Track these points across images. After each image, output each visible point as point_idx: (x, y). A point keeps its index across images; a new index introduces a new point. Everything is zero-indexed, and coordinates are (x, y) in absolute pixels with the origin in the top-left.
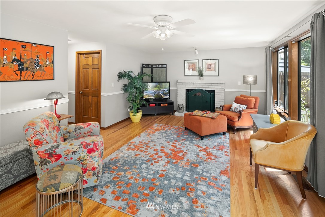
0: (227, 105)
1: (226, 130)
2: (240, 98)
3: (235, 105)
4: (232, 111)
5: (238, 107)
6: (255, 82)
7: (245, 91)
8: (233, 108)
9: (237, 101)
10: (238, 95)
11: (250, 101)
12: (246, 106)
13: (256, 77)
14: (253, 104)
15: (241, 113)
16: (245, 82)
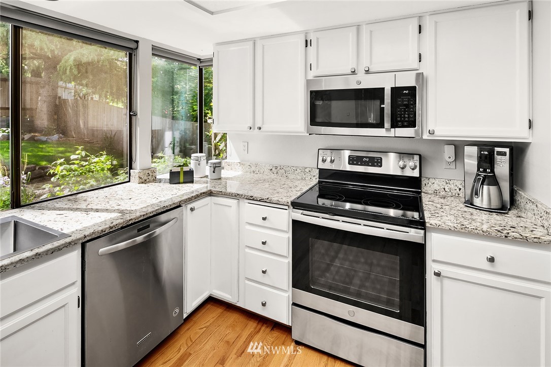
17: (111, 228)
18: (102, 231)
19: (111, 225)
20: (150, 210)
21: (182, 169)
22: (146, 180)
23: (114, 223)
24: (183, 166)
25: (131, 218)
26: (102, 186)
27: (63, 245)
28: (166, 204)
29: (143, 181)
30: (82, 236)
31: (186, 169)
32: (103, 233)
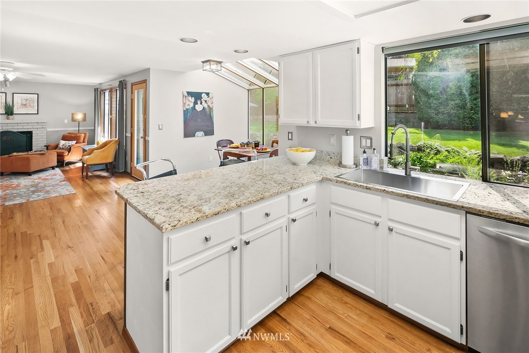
0: (53, 144)
1: (56, 164)
2: (68, 136)
3: (62, 143)
4: (60, 148)
5: (67, 144)
6: (84, 120)
7: (73, 129)
8: (61, 146)
9: (65, 138)
10: (66, 133)
11: (79, 137)
12: (75, 142)
13: (85, 115)
14: (82, 139)
15: (70, 148)
16: (73, 120)
18: (480, 211)
32: (482, 214)
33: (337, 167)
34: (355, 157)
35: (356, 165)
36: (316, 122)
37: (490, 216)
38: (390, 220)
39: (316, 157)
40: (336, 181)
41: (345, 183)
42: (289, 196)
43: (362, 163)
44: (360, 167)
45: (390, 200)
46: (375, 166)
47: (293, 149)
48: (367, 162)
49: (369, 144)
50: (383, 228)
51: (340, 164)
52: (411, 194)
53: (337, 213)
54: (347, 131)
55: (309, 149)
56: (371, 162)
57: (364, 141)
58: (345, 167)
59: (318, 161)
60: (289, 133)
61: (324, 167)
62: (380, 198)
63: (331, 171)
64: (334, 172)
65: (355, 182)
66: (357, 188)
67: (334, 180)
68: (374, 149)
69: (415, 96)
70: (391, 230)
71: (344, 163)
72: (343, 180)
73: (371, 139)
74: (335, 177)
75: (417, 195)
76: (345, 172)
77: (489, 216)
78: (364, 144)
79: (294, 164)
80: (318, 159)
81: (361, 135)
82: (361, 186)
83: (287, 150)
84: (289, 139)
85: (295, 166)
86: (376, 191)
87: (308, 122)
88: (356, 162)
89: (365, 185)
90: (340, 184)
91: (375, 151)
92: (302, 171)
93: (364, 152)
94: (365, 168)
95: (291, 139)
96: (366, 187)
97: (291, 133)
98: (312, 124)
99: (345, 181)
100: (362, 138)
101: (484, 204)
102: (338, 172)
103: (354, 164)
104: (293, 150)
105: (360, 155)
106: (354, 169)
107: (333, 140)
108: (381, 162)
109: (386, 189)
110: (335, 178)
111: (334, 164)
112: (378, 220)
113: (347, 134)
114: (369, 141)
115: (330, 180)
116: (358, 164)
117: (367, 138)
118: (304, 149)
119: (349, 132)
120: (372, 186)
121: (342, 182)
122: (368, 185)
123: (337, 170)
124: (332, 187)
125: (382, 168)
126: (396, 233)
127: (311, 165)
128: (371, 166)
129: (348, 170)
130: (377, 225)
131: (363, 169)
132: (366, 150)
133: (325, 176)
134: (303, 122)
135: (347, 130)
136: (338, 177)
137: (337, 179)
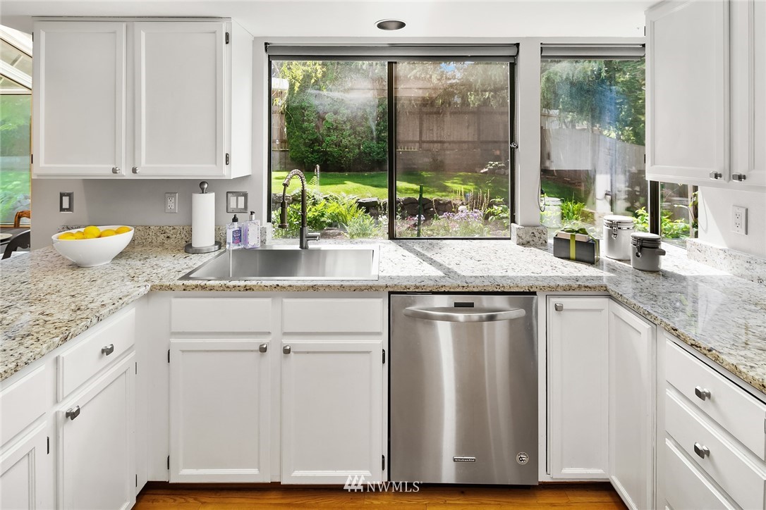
17: (417, 287)
18: (406, 287)
19: (418, 284)
20: (478, 282)
21: (573, 236)
22: (529, 242)
23: (423, 284)
24: (577, 232)
25: (445, 284)
26: (477, 236)
27: (364, 286)
28: (504, 282)
29: (524, 242)
30: (385, 284)
31: (580, 237)
32: (408, 290)
33: (181, 255)
34: (218, 229)
35: (219, 243)
36: (134, 171)
37: (417, 290)
38: (285, 334)
39: (133, 240)
40: (183, 287)
41: (204, 288)
42: (57, 359)
43: (230, 238)
44: (227, 246)
45: (285, 300)
46: (253, 241)
47: (74, 231)
48: (239, 236)
49: (241, 205)
50: (274, 353)
51: (189, 248)
52: (319, 283)
53: (183, 351)
54: (202, 185)
55: (115, 228)
56: (246, 235)
57: (233, 199)
58: (198, 252)
59: (139, 249)
60: (62, 195)
61: (153, 261)
62: (268, 300)
63: (170, 266)
64: (178, 268)
65: (223, 282)
66: (227, 293)
67: (178, 286)
68: (252, 213)
69: (287, 129)
70: (287, 351)
71: (196, 244)
72: (199, 282)
73: (245, 195)
74: (181, 279)
75: (327, 283)
76: (200, 264)
77: (415, 292)
78: (233, 204)
79: (76, 266)
80: (139, 244)
81: (227, 190)
82: (234, 287)
83: (54, 237)
84: (62, 209)
85: (80, 272)
86: (263, 290)
87: (114, 171)
88: (218, 240)
89: (242, 283)
90: (193, 292)
91: (254, 215)
92: (99, 281)
93: (235, 220)
94: (236, 247)
95: (70, 209)
96: (245, 286)
97: (70, 195)
98: (125, 173)
99: (203, 283)
100: (229, 195)
101: (406, 274)
102: (185, 266)
103: (217, 243)
104: (72, 234)
105: (227, 226)
106: (217, 253)
107: (173, 204)
108: (263, 232)
109: (280, 283)
110: (181, 283)
111: (176, 249)
112: (264, 340)
113: (203, 189)
114: (242, 199)
115: (170, 288)
116: (222, 241)
117: (238, 194)
118: (102, 229)
119: (206, 186)
120: (254, 283)
121: (197, 286)
122: (248, 283)
123: (182, 261)
124: (174, 301)
125: (263, 242)
126: (295, 352)
127: (123, 262)
128: (246, 242)
129: (206, 258)
130: (263, 350)
131: (233, 250)
132: (238, 216)
133: (157, 282)
134: (101, 170)
135: (202, 183)
136: (187, 277)
137: (186, 282)
